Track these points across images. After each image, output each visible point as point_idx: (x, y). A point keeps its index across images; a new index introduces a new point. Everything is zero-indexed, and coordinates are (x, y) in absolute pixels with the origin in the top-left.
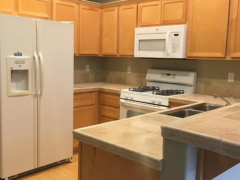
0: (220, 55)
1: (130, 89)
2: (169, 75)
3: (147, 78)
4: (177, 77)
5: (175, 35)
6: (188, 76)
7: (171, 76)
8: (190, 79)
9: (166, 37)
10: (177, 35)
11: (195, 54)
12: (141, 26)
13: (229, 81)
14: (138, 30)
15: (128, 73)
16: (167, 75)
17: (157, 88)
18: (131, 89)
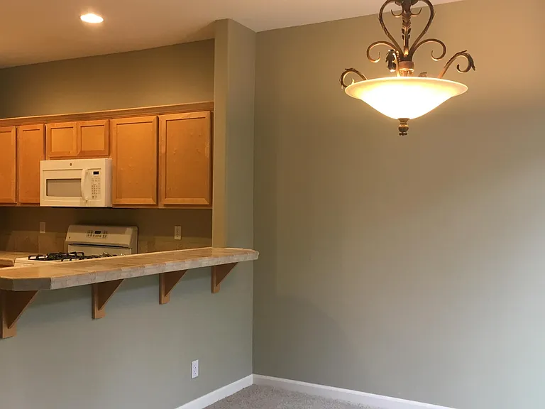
0: (151, 201)
1: (29, 257)
2: (99, 232)
3: (67, 239)
4: (109, 235)
5: (95, 173)
6: (123, 233)
7: (102, 235)
8: (124, 237)
9: (82, 175)
10: (97, 173)
11: (126, 201)
12: (52, 158)
13: (176, 238)
14: (45, 165)
15: (41, 232)
16: (96, 232)
17: (81, 255)
18: (31, 258)
